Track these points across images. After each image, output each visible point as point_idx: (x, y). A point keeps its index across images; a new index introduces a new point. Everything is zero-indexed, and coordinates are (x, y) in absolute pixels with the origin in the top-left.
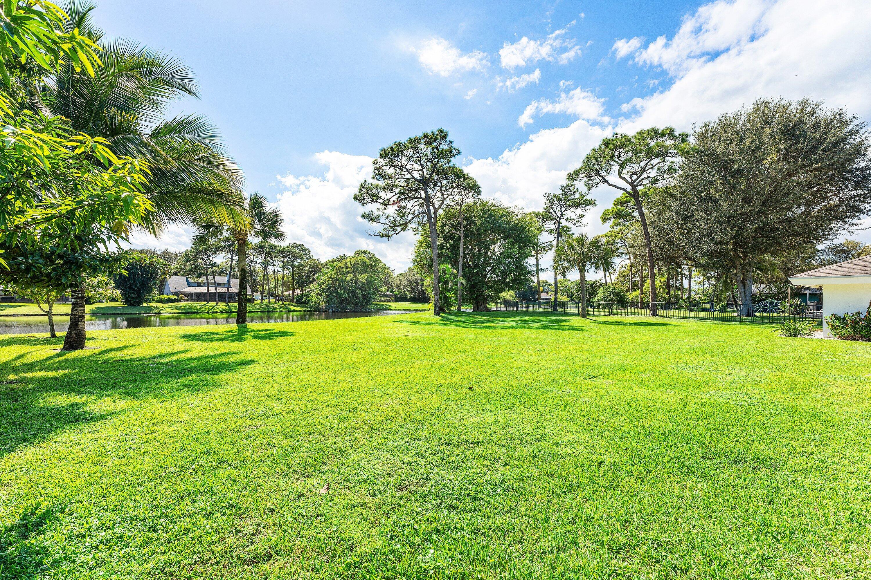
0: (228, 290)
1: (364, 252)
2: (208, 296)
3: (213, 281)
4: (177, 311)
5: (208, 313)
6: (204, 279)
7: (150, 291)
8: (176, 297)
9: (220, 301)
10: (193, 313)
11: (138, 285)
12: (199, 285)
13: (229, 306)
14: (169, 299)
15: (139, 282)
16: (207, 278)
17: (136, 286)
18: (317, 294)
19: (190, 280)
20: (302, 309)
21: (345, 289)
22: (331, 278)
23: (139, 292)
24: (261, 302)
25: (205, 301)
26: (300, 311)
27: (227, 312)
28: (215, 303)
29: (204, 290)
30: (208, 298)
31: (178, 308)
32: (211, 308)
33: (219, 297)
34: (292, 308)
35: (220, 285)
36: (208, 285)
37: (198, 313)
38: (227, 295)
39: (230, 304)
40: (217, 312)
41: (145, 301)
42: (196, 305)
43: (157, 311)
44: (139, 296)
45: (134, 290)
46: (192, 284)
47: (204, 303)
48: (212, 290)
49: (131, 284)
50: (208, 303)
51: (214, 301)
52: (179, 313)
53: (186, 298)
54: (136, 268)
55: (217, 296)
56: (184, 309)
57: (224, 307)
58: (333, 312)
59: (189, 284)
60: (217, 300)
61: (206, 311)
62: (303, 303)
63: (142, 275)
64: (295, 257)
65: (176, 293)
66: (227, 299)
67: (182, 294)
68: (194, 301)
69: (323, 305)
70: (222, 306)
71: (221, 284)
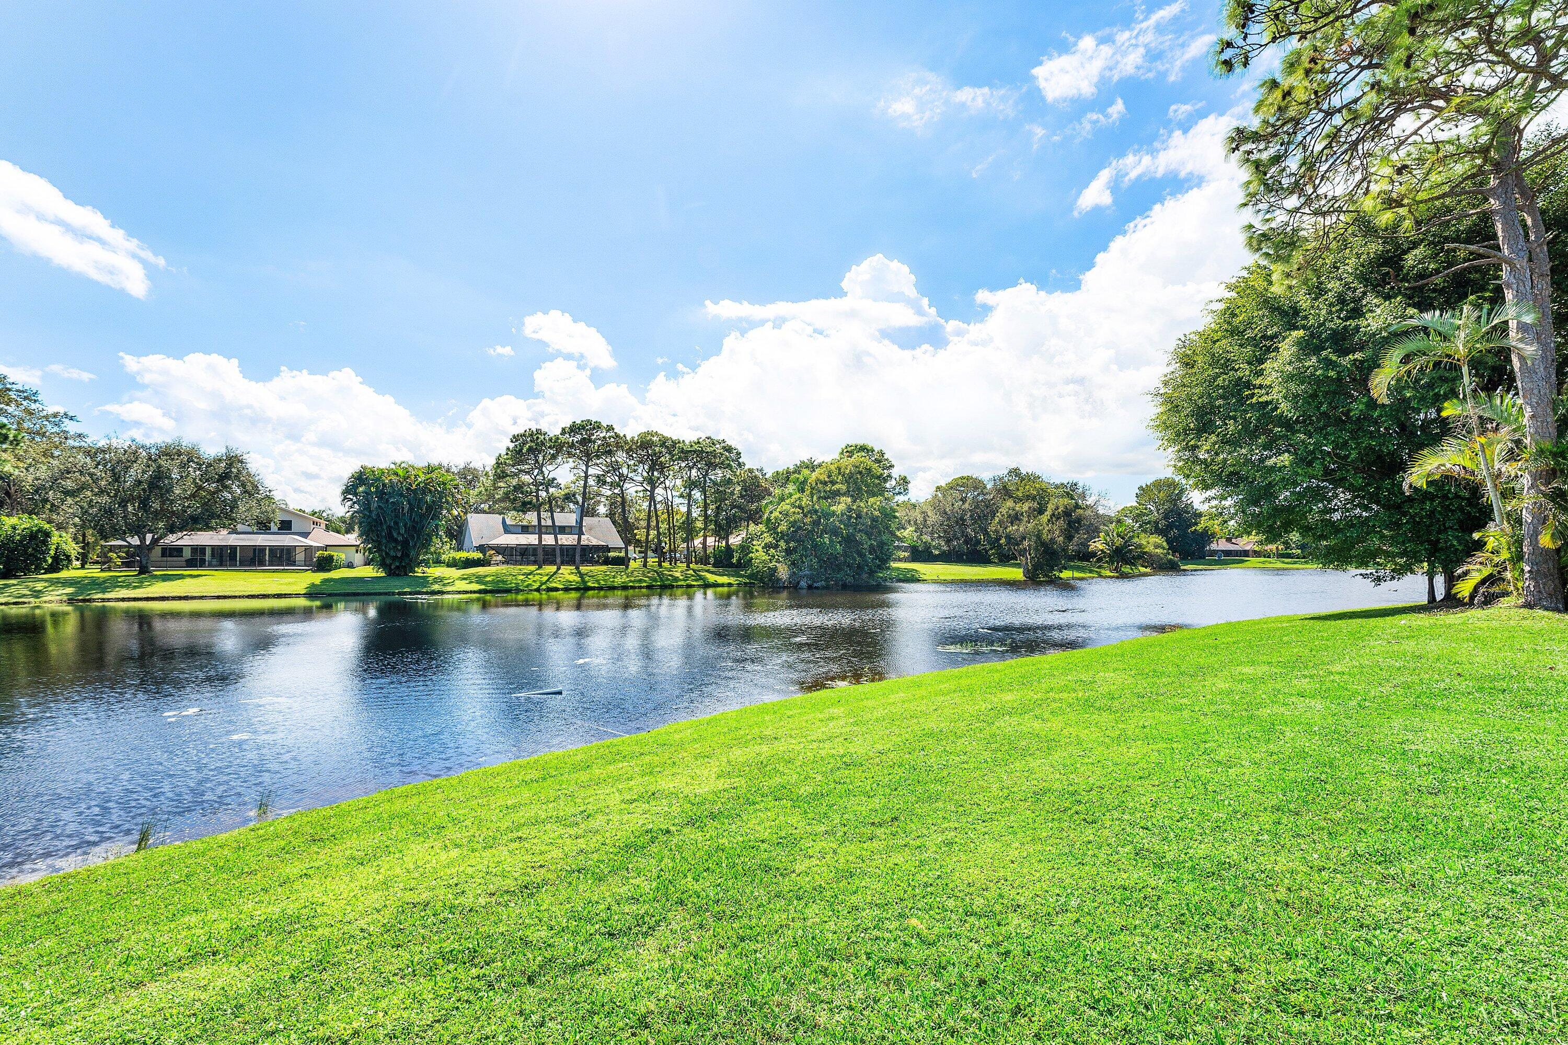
0: (579, 539)
1: (863, 448)
2: (540, 552)
3: (549, 523)
4: (476, 587)
5: (538, 590)
6: (531, 518)
7: (427, 543)
8: (480, 555)
9: (563, 563)
10: (508, 591)
11: (402, 531)
12: (525, 530)
13: (581, 575)
14: (467, 559)
15: (405, 526)
16: (539, 515)
17: (399, 533)
18: (767, 547)
19: (508, 522)
20: (732, 580)
21: (835, 532)
22: (800, 507)
23: (405, 543)
24: (645, 565)
25: (535, 563)
26: (730, 585)
27: (577, 589)
28: (554, 568)
29: (532, 539)
30: (541, 557)
31: (480, 579)
32: (545, 578)
33: (562, 555)
34: (711, 578)
35: (563, 530)
36: (540, 530)
37: (518, 591)
38: (578, 550)
39: (584, 569)
40: (556, 589)
41: (418, 565)
42: (515, 573)
43: (436, 587)
44: (406, 555)
45: (396, 540)
46: (512, 529)
47: (533, 568)
48: (549, 540)
49: (389, 527)
50: (540, 567)
51: (553, 563)
52: (480, 592)
53: (500, 558)
54: (401, 495)
55: (558, 552)
56: (492, 582)
57: (573, 578)
58: (810, 587)
59: (507, 529)
60: (558, 560)
61: (536, 586)
62: (731, 565)
63: (411, 509)
64: (711, 465)
65: (481, 548)
66: (578, 558)
67: (492, 548)
68: (516, 563)
69: (783, 572)
70: (567, 574)
71: (564, 527)
